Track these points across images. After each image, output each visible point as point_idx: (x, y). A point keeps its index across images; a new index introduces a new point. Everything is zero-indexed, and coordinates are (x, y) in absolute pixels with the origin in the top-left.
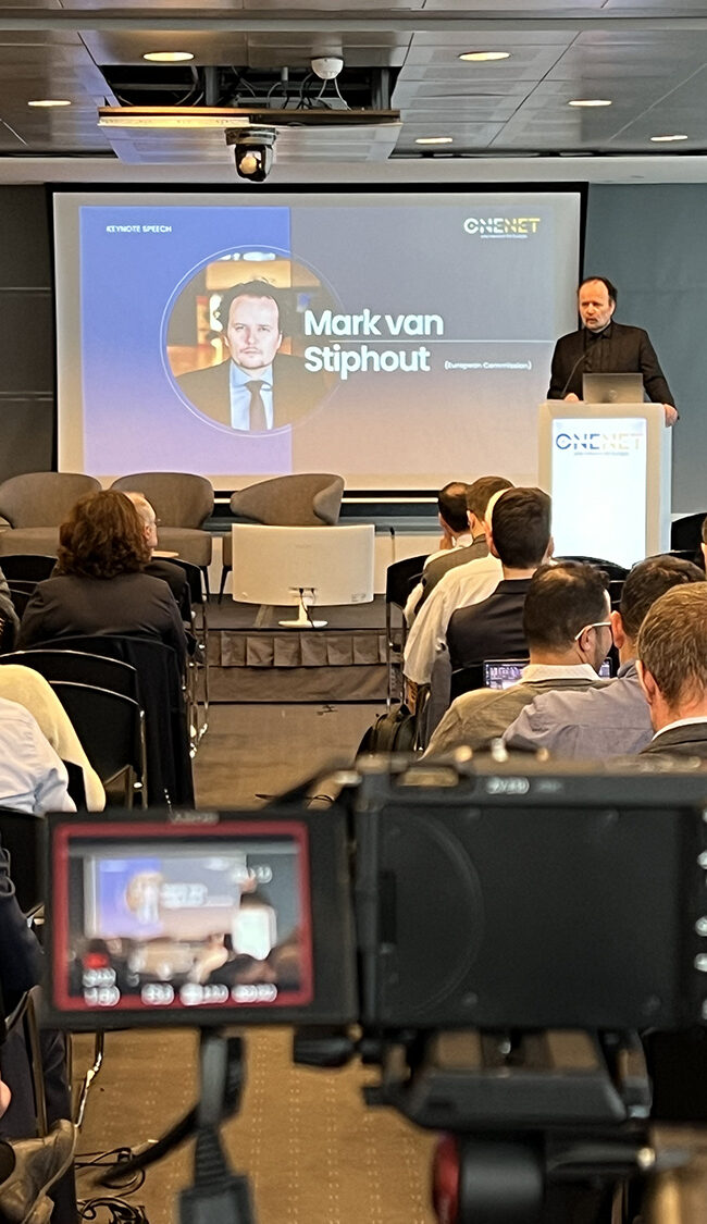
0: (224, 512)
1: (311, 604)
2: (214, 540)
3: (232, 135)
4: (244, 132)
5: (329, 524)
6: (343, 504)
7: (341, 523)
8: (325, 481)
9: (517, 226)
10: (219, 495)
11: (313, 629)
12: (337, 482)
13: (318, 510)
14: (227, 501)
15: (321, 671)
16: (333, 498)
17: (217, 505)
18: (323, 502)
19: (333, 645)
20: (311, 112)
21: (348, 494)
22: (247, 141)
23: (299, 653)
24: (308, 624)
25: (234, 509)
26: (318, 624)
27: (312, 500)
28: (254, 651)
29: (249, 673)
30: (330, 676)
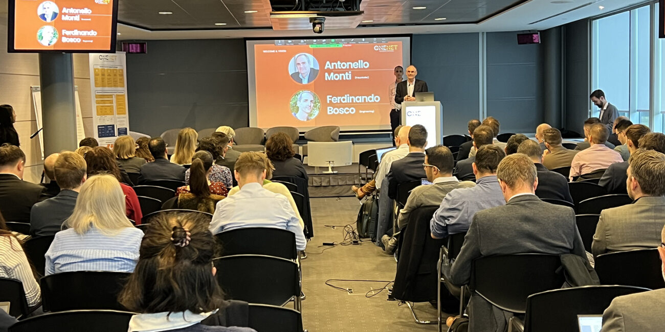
0: (302, 138)
1: (333, 166)
2: (300, 147)
3: (311, 20)
4: (315, 19)
5: (336, 141)
6: (340, 135)
7: (339, 141)
8: (333, 128)
9: (391, 48)
10: (300, 133)
11: (334, 174)
12: (338, 128)
13: (333, 137)
14: (303, 135)
15: (337, 187)
16: (337, 133)
17: (300, 136)
18: (334, 134)
19: (340, 178)
20: (334, 12)
21: (341, 132)
22: (316, 21)
23: (329, 182)
24: (332, 172)
25: (305, 137)
26: (335, 172)
27: (330, 134)
28: (315, 181)
29: (314, 188)
30: (340, 188)
